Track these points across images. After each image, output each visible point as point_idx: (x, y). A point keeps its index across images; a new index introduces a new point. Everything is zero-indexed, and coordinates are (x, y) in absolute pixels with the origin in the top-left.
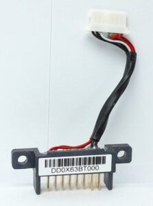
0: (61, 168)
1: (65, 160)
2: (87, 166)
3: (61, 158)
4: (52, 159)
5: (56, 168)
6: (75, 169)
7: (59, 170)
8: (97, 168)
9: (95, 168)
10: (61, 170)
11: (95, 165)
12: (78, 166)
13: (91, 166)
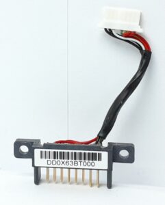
0: (56, 160)
2: (83, 161)
3: (56, 150)
4: (48, 150)
5: (51, 160)
6: (70, 163)
7: (54, 162)
9: (91, 164)
10: (56, 163)
12: (73, 161)
13: (87, 161)
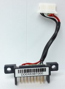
1: (27, 70)
8: (42, 73)
11: (41, 72)
